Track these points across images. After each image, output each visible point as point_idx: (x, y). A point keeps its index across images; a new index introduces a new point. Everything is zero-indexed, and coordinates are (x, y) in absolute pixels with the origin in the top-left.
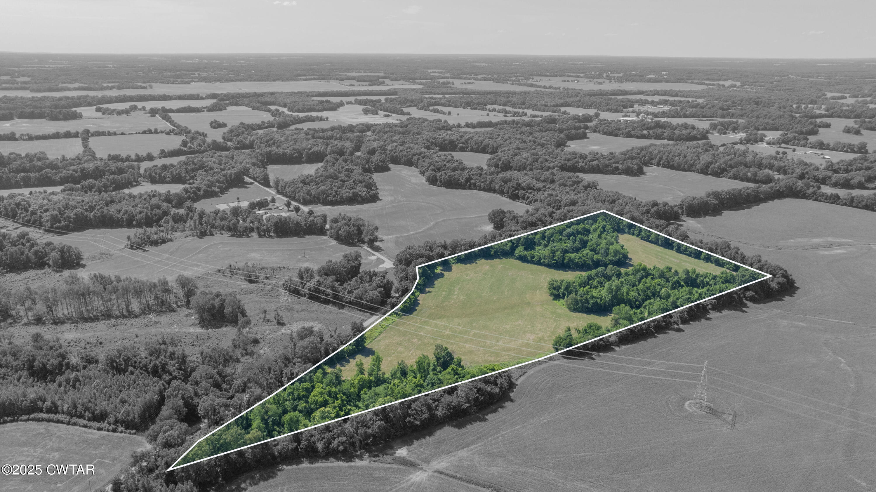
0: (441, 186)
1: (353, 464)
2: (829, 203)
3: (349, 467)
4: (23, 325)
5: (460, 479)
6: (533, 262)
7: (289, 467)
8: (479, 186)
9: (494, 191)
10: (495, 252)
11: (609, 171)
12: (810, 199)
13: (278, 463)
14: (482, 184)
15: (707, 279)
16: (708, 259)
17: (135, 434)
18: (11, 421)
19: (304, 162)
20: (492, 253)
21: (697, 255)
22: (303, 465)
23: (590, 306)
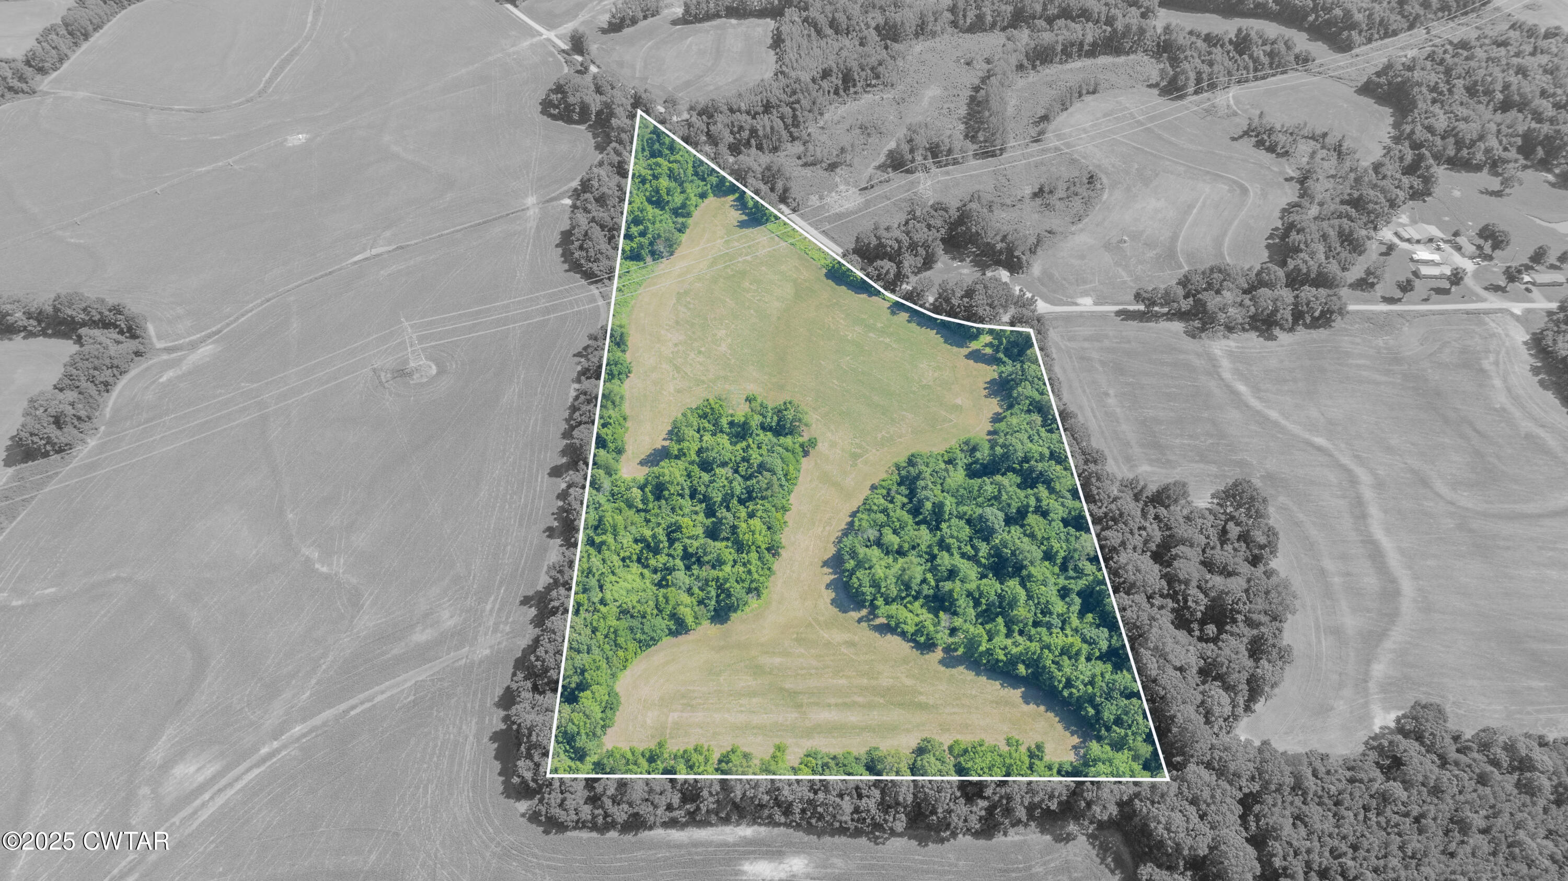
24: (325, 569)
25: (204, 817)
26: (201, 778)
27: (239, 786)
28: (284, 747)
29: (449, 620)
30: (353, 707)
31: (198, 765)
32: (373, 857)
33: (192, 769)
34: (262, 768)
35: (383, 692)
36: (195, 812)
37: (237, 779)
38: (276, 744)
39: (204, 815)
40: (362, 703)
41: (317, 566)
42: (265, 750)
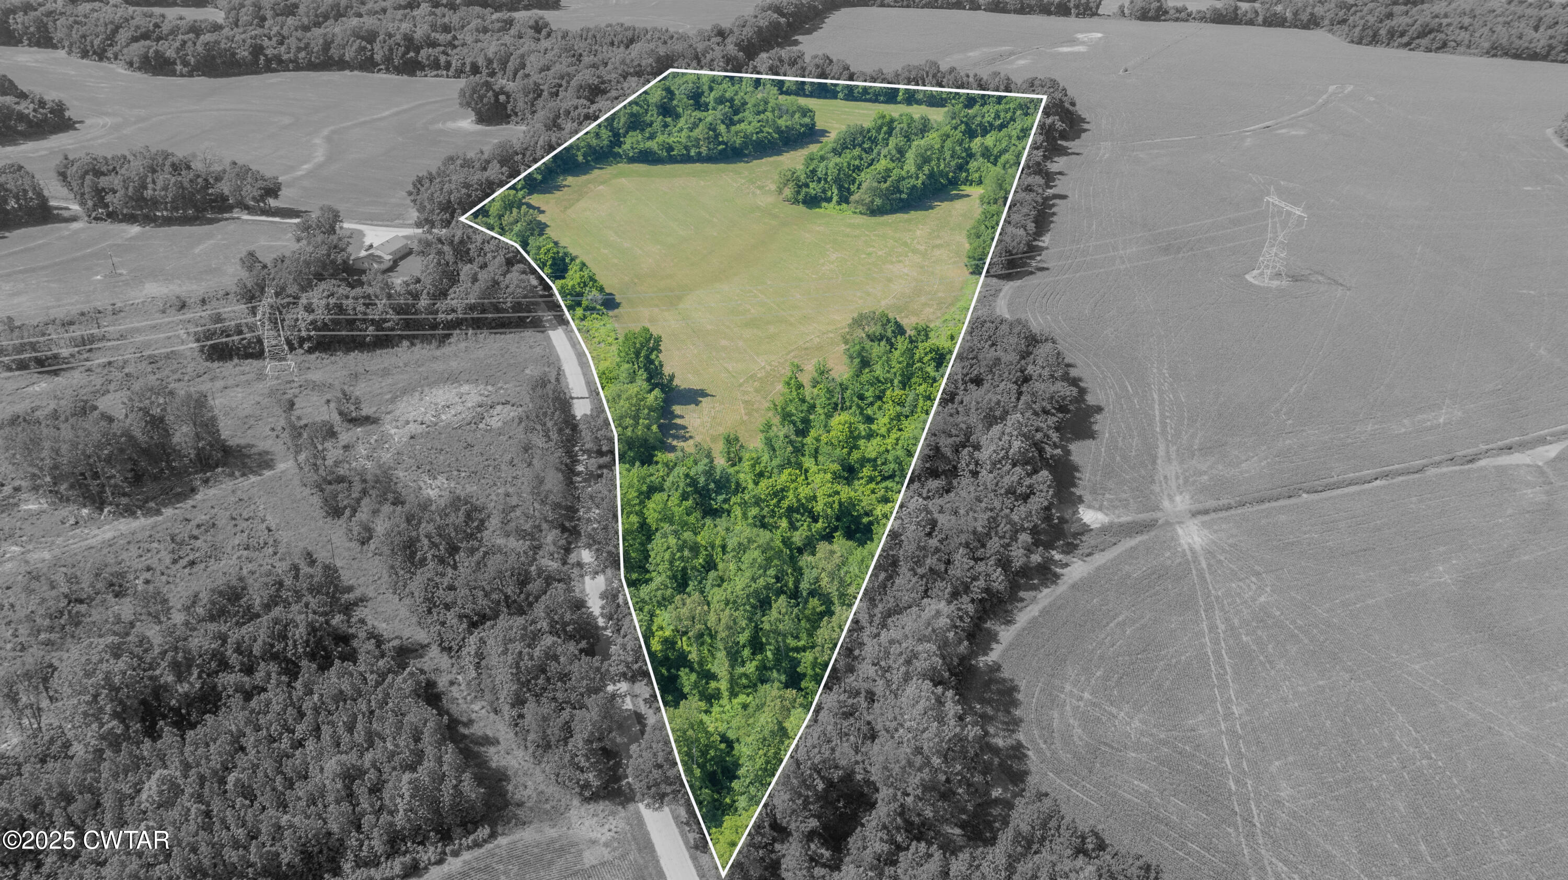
0: (190, 75)
2: (902, 6)
6: (672, 160)
8: (295, 61)
9: (342, 65)
12: (873, 5)
14: (302, 54)
15: (987, 119)
16: (911, 98)
17: (493, 835)
21: (891, 97)
23: (904, 196)
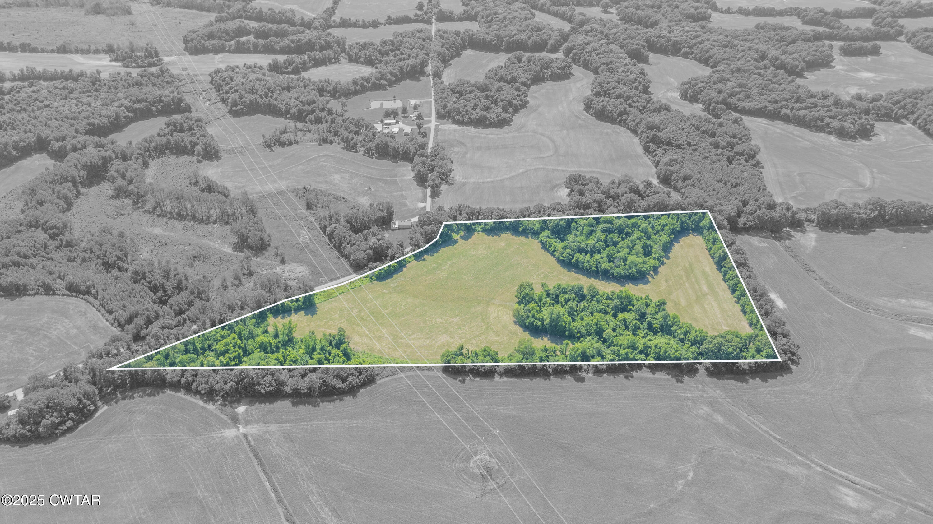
1: (205, 405)
3: (202, 407)
4: (143, 212)
5: (251, 446)
7: (171, 392)
10: (523, 229)
11: (817, 126)
13: (167, 387)
18: (76, 297)
19: (502, 51)
20: (520, 229)
22: (179, 394)
24: (691, 474)
25: (870, 483)
26: (851, 493)
27: (844, 474)
28: (812, 461)
29: (704, 410)
30: (775, 438)
31: (846, 497)
32: (846, 410)
33: (849, 499)
34: (829, 467)
35: (760, 428)
36: (870, 489)
37: (842, 477)
38: (813, 465)
39: (869, 484)
40: (771, 435)
41: (690, 478)
42: (819, 469)
